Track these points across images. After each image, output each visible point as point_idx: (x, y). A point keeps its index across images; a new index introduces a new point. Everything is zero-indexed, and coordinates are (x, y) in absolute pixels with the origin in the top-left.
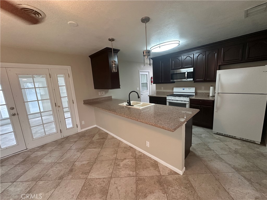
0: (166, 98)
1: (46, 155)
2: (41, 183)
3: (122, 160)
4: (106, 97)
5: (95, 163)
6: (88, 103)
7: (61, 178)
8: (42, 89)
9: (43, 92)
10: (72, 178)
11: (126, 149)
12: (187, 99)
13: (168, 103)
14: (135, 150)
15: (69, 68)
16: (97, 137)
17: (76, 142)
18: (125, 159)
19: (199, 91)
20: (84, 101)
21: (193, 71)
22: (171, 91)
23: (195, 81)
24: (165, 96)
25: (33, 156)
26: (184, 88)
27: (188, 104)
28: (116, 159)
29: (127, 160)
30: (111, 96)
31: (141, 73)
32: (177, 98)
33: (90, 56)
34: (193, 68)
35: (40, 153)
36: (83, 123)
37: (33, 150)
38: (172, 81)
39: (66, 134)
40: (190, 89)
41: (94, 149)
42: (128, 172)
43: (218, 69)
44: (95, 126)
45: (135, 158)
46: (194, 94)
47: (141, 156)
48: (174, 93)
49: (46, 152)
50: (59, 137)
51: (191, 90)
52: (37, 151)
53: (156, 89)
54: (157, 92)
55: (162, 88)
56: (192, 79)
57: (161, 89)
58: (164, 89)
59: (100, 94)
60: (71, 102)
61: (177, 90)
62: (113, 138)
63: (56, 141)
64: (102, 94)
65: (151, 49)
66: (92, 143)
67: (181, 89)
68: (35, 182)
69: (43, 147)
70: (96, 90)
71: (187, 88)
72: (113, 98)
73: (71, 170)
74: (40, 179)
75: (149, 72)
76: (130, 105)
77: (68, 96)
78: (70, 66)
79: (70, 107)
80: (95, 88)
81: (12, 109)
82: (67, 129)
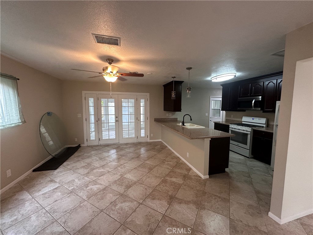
0: (229, 126)
1: (127, 148)
2: (124, 157)
3: (168, 161)
4: (172, 118)
5: (151, 158)
6: (158, 121)
7: (133, 158)
8: (131, 108)
9: (132, 110)
10: (137, 160)
11: (174, 157)
12: (249, 129)
13: (230, 132)
14: (180, 159)
15: (148, 94)
16: (159, 147)
17: (145, 146)
18: (170, 161)
20: (155, 119)
21: (261, 100)
22: (239, 120)
23: (263, 111)
25: (121, 147)
26: (253, 118)
27: (249, 134)
28: (165, 160)
29: (172, 162)
30: (177, 118)
31: (211, 99)
33: (163, 86)
34: (261, 97)
35: (124, 146)
36: (152, 135)
37: (122, 144)
39: (140, 140)
40: (261, 119)
41: (153, 152)
42: (168, 167)
43: (277, 99)
44: (160, 140)
45: (177, 163)
46: (264, 126)
47: (182, 163)
48: (243, 123)
49: (128, 147)
50: (135, 141)
51: (262, 121)
52: (123, 145)
53: (226, 116)
55: (232, 116)
56: (260, 109)
59: (167, 115)
60: (146, 118)
61: (246, 119)
62: (170, 150)
63: (134, 143)
64: (169, 116)
65: (212, 79)
66: (154, 149)
67: (250, 119)
68: (121, 156)
69: (127, 144)
70: (165, 112)
71: (256, 118)
72: (178, 120)
73: (138, 157)
74: (123, 156)
76: (183, 125)
77: (145, 114)
78: (149, 93)
79: (145, 121)
80: (164, 110)
81: (117, 117)
82: (141, 137)
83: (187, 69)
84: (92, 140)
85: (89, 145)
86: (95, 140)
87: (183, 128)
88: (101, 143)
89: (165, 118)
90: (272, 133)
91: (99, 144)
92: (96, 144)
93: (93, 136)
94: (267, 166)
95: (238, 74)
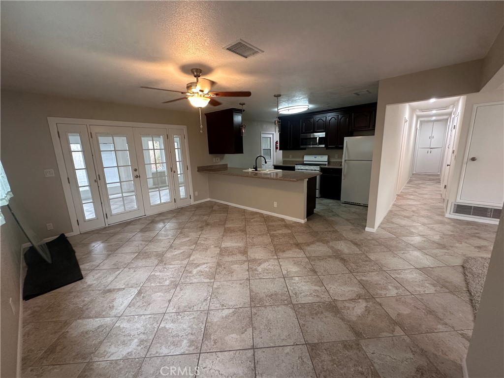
3: (251, 218)
4: (221, 165)
5: (226, 220)
6: (201, 169)
8: (159, 151)
11: (253, 214)
12: (318, 168)
14: (262, 214)
15: (185, 128)
18: (254, 218)
19: (332, 160)
20: (198, 167)
21: (324, 136)
22: (301, 160)
23: (326, 147)
24: (293, 166)
26: (315, 156)
28: (245, 218)
30: (227, 164)
31: (263, 136)
32: (307, 167)
33: (205, 114)
34: (324, 133)
36: (196, 194)
38: (302, 147)
39: (179, 205)
40: (323, 157)
41: (220, 215)
43: (345, 135)
44: (209, 199)
45: (263, 217)
46: (327, 163)
47: (268, 216)
48: (305, 162)
50: (173, 207)
51: (324, 159)
53: (283, 157)
54: (284, 161)
55: (291, 156)
56: (323, 146)
57: (289, 157)
58: (292, 157)
59: (214, 160)
60: (185, 168)
61: (307, 158)
62: (236, 207)
64: (217, 161)
65: (281, 110)
66: (214, 211)
67: (312, 158)
68: (180, 230)
70: (211, 155)
71: (319, 156)
72: (228, 166)
74: (183, 229)
75: (273, 134)
76: (256, 170)
77: (183, 161)
78: (186, 126)
79: (184, 173)
80: (210, 153)
81: (136, 170)
82: (181, 199)
83: (275, 96)
84: (90, 220)
85: (83, 231)
86: (97, 219)
87: (256, 174)
88: (111, 221)
89: (212, 166)
90: (342, 169)
91: (107, 225)
92: (101, 225)
93: (89, 212)
94: (338, 201)
95: (311, 106)
